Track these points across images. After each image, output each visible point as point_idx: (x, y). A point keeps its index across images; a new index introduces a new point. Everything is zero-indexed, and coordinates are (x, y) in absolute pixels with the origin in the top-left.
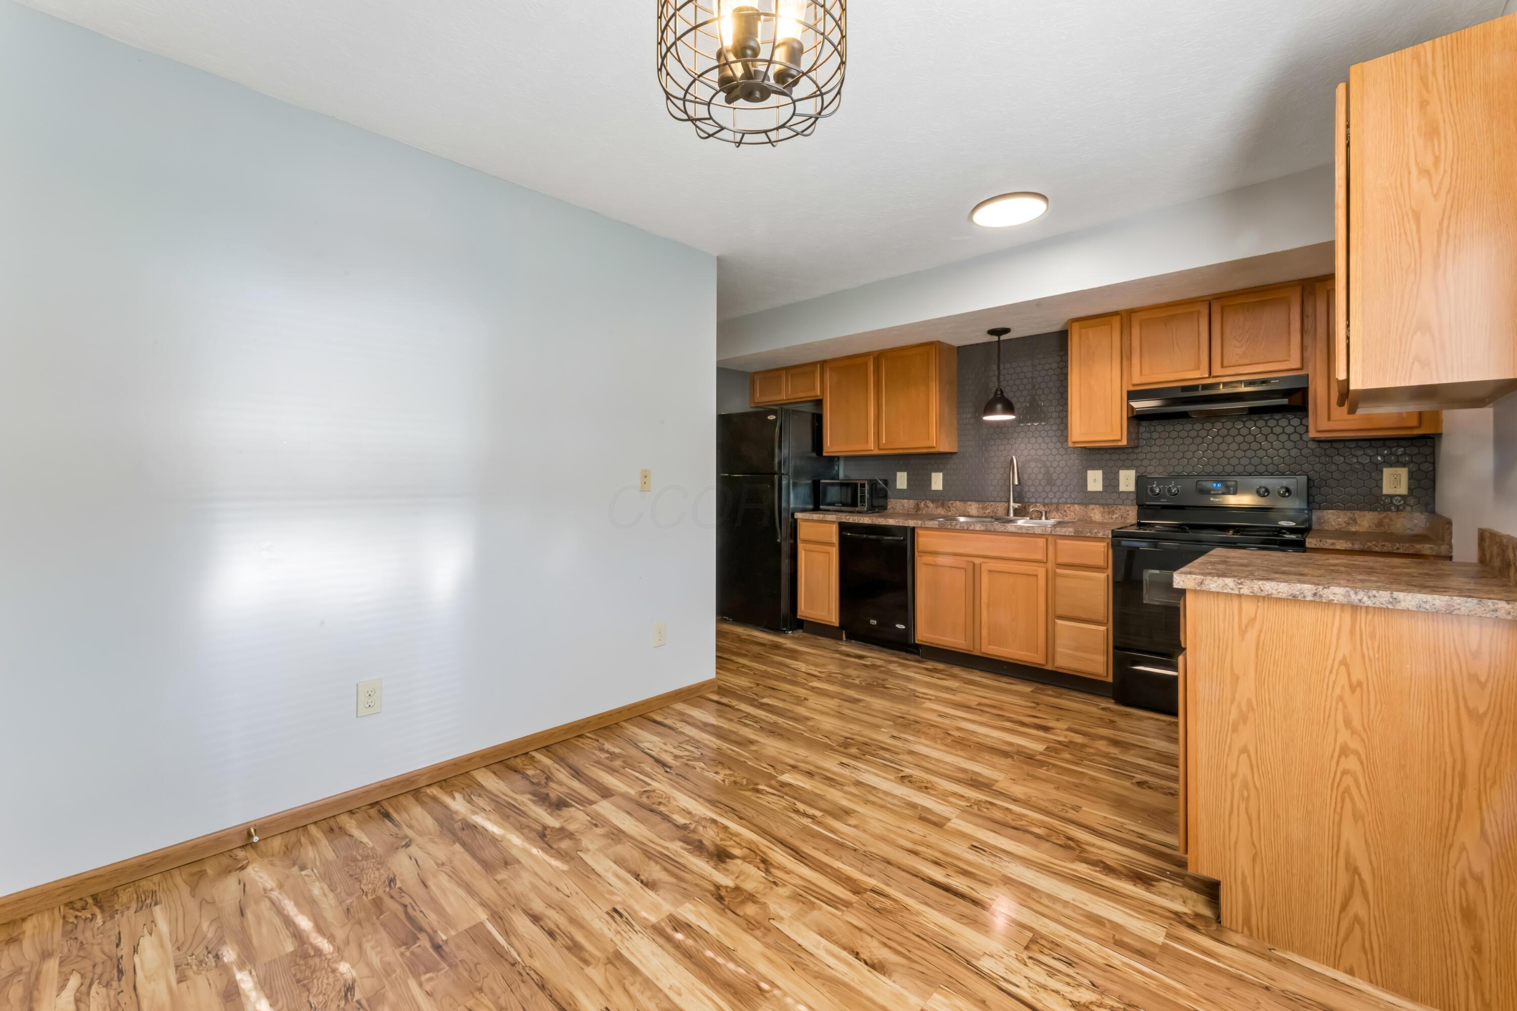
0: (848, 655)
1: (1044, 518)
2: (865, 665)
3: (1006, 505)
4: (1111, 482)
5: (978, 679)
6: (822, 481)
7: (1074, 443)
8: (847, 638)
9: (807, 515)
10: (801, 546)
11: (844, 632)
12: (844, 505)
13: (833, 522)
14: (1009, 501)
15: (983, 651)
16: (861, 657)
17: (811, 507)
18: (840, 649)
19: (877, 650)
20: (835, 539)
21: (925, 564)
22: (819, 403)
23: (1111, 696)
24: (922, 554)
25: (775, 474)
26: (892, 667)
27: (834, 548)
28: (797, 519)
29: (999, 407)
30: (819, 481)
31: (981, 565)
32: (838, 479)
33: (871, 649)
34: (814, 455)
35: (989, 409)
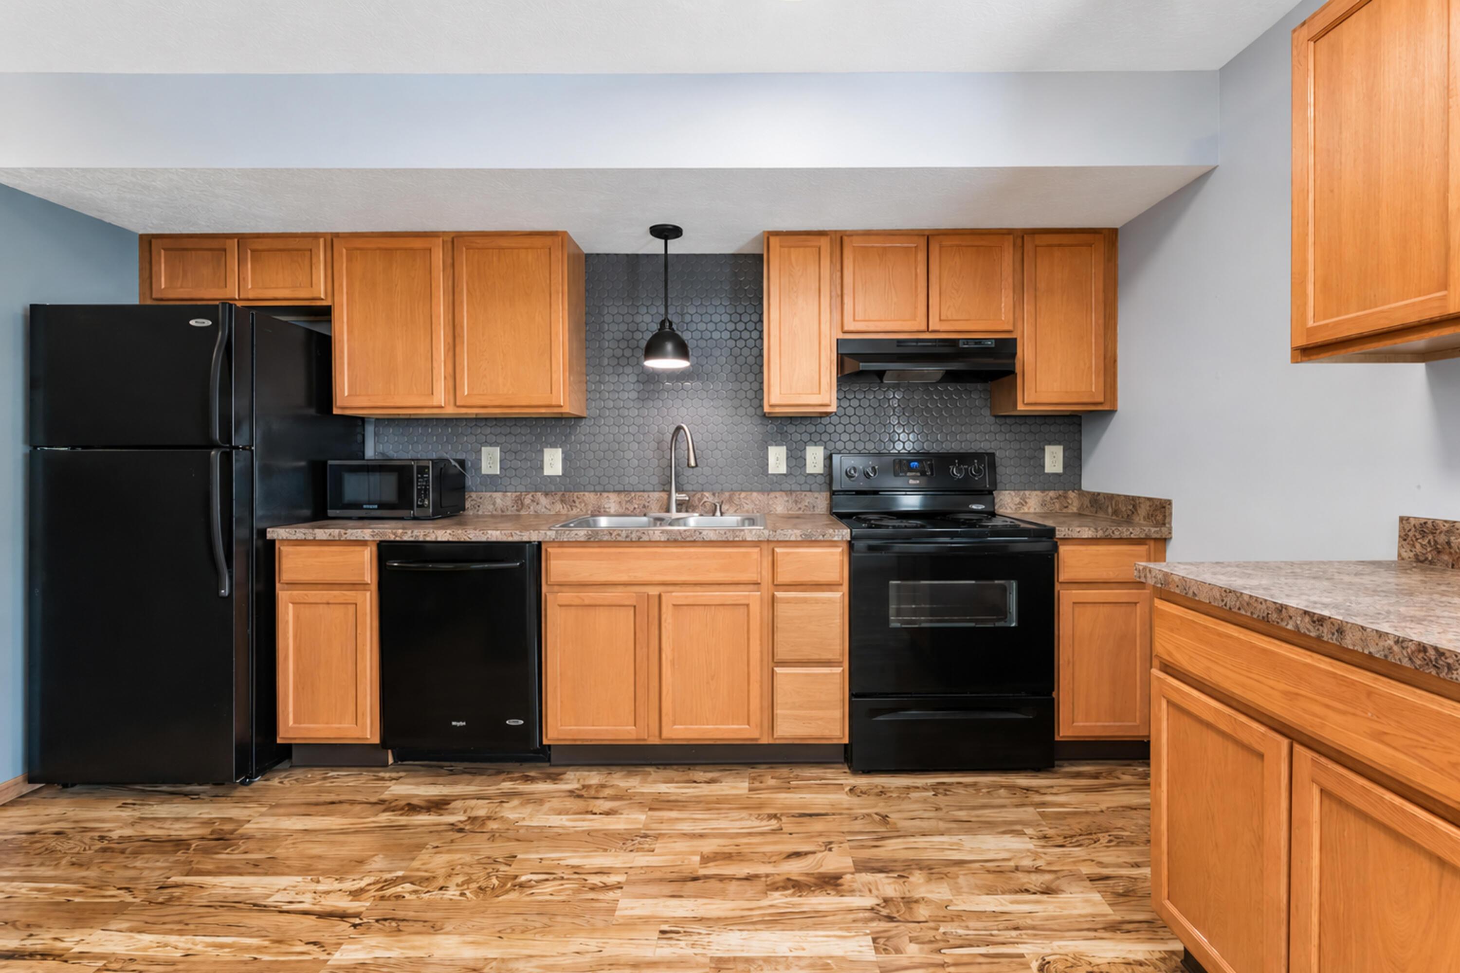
0: (412, 808)
1: (718, 513)
2: (454, 828)
3: (664, 495)
4: (796, 459)
5: (663, 788)
6: (330, 462)
7: (771, 406)
8: (397, 759)
9: (300, 532)
10: (283, 596)
11: (390, 752)
12: (382, 506)
13: (363, 543)
14: (670, 492)
15: (665, 734)
16: (438, 805)
17: (307, 512)
18: (386, 795)
19: (464, 772)
20: (370, 576)
21: (560, 606)
22: (324, 313)
23: (843, 761)
24: (556, 588)
25: (213, 446)
26: (512, 812)
27: (368, 594)
28: (273, 542)
29: (669, 347)
30: (326, 462)
31: (660, 596)
32: (364, 459)
33: (452, 773)
34: (312, 411)
35: (653, 349)
